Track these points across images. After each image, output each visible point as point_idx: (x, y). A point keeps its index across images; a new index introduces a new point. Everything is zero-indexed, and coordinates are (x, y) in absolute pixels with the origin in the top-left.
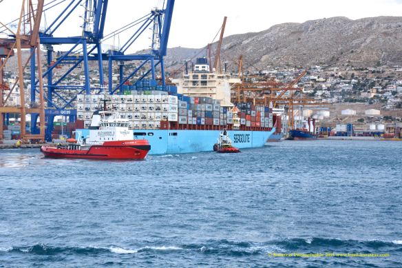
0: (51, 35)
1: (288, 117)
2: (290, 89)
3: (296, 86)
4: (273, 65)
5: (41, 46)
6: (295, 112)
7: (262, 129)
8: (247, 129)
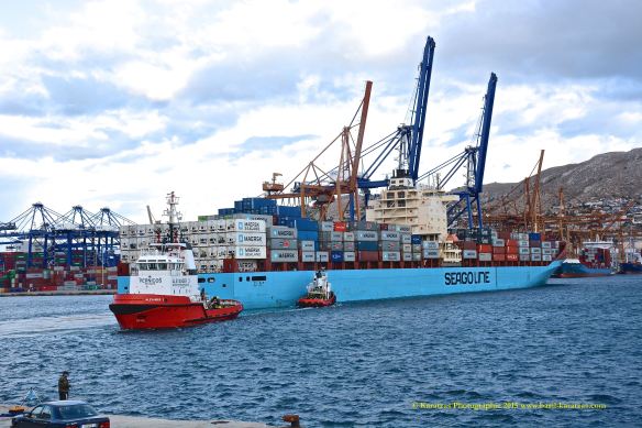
0: (368, 180)
1: (617, 250)
2: (617, 220)
3: (624, 217)
4: (597, 197)
5: (359, 190)
6: (626, 244)
7: (523, 264)
8: (483, 264)
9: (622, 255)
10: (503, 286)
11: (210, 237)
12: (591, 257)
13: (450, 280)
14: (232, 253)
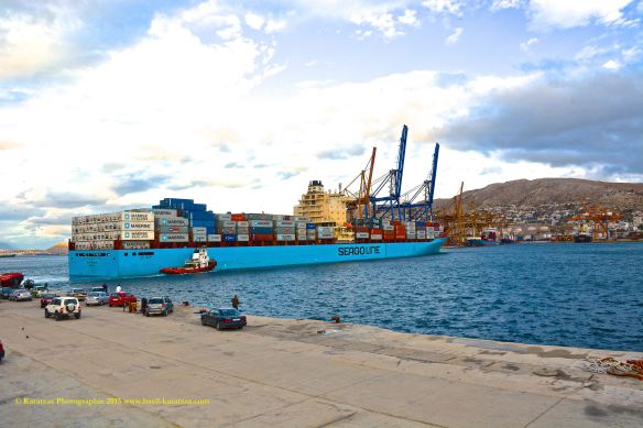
0: (374, 197)
7: (410, 241)
8: (374, 241)
9: (502, 235)
10: (390, 255)
12: (487, 236)
13: (342, 252)
14: (119, 236)
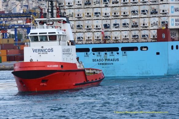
11: (142, 8)
